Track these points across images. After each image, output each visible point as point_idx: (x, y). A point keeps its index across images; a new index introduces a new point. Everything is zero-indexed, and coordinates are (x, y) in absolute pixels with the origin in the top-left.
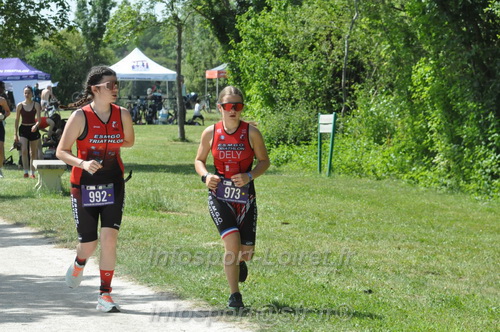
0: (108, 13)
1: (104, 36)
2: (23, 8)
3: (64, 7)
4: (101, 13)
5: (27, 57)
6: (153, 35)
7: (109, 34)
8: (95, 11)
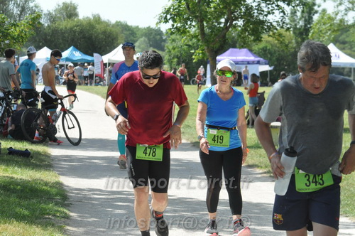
0: (312, 18)
1: (310, 34)
2: (256, 14)
3: (285, 14)
4: (307, 18)
5: (253, 48)
6: (342, 34)
7: (313, 33)
8: (303, 17)
